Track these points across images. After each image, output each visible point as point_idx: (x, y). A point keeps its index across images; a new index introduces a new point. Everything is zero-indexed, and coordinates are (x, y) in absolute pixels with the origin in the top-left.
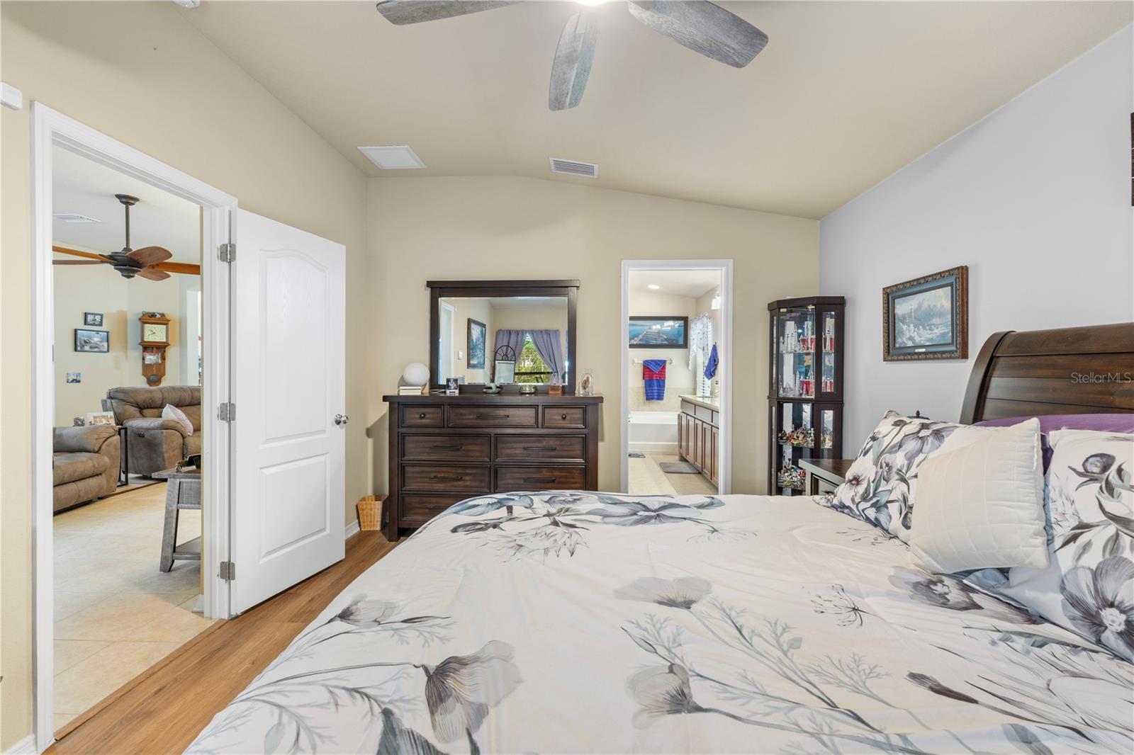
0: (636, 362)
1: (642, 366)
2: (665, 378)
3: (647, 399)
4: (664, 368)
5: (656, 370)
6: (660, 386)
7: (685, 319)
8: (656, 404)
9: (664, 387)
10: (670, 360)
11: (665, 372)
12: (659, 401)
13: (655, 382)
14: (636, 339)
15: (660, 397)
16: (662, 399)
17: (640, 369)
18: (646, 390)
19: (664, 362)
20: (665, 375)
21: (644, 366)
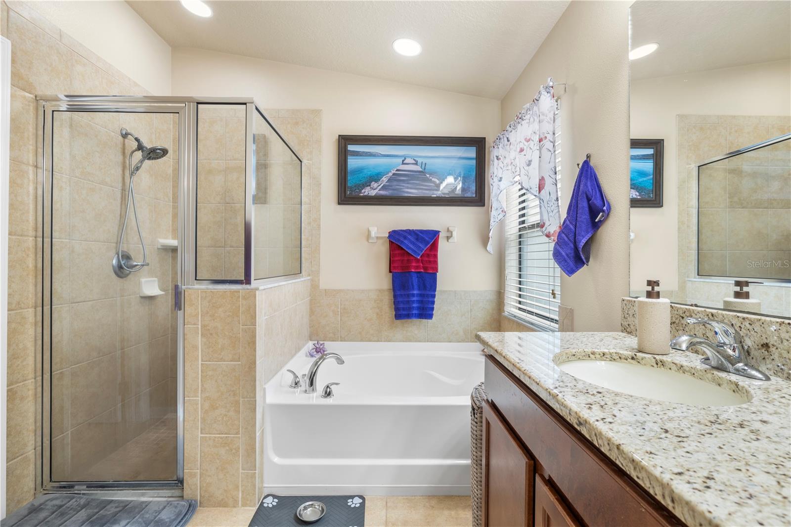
0: (373, 234)
1: (387, 245)
2: (436, 269)
3: (398, 316)
4: (434, 247)
5: (418, 251)
6: (425, 288)
7: (479, 144)
8: (417, 326)
9: (435, 290)
10: (448, 230)
11: (436, 256)
12: (424, 321)
13: (415, 280)
14: (374, 185)
15: (425, 311)
16: (430, 316)
17: (383, 250)
18: (395, 296)
19: (435, 234)
20: (436, 262)
21: (391, 243)
